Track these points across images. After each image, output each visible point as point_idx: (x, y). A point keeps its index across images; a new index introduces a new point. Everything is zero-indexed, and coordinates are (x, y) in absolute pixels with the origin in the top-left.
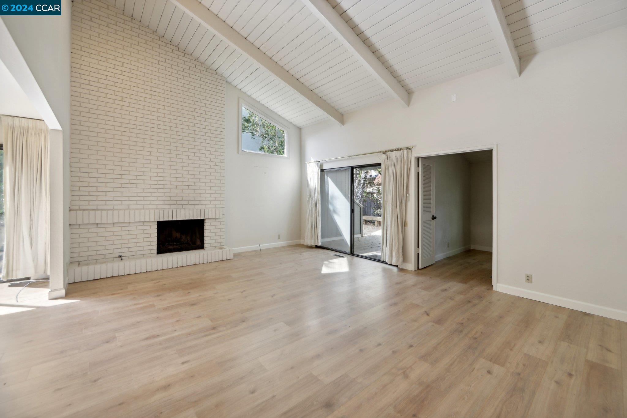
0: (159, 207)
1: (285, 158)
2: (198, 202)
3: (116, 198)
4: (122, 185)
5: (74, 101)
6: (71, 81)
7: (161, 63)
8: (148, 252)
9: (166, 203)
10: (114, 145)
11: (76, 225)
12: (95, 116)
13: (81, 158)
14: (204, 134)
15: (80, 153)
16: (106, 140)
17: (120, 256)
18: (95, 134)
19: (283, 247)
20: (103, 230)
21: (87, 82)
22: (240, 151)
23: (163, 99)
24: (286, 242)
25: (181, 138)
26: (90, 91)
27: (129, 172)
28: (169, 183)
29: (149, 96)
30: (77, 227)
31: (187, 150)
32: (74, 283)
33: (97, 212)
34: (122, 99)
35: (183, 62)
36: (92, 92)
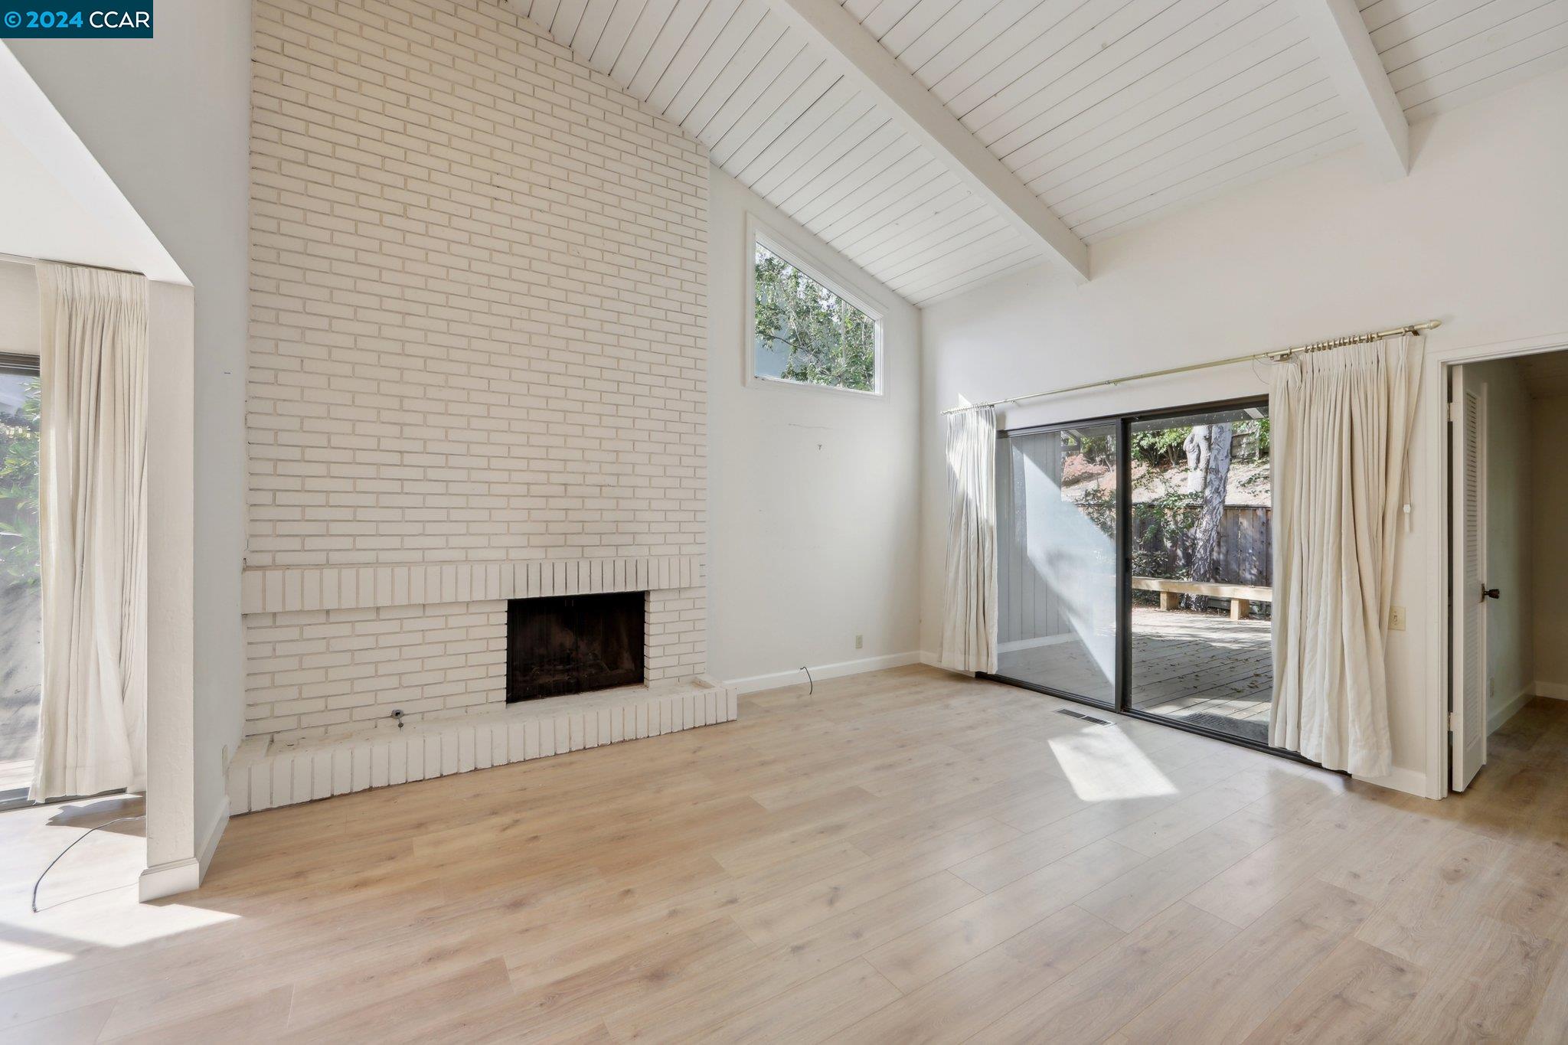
0: (513, 554)
1: (876, 398)
2: (628, 539)
3: (384, 528)
4: (402, 486)
5: (260, 215)
6: (251, 153)
7: (520, 98)
8: (481, 698)
9: (535, 540)
10: (379, 356)
11: (264, 614)
12: (324, 265)
13: (279, 400)
14: (646, 323)
15: (276, 383)
16: (356, 341)
17: (397, 714)
18: (323, 323)
19: (874, 674)
20: (346, 630)
21: (300, 156)
22: (750, 379)
23: (526, 213)
24: (879, 658)
25: (579, 334)
26: (309, 184)
27: (425, 442)
28: (543, 477)
29: (486, 203)
30: (269, 622)
31: (596, 373)
32: (249, 813)
33: (326, 572)
34: (405, 210)
35: (584, 97)
36: (313, 189)
